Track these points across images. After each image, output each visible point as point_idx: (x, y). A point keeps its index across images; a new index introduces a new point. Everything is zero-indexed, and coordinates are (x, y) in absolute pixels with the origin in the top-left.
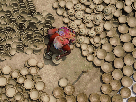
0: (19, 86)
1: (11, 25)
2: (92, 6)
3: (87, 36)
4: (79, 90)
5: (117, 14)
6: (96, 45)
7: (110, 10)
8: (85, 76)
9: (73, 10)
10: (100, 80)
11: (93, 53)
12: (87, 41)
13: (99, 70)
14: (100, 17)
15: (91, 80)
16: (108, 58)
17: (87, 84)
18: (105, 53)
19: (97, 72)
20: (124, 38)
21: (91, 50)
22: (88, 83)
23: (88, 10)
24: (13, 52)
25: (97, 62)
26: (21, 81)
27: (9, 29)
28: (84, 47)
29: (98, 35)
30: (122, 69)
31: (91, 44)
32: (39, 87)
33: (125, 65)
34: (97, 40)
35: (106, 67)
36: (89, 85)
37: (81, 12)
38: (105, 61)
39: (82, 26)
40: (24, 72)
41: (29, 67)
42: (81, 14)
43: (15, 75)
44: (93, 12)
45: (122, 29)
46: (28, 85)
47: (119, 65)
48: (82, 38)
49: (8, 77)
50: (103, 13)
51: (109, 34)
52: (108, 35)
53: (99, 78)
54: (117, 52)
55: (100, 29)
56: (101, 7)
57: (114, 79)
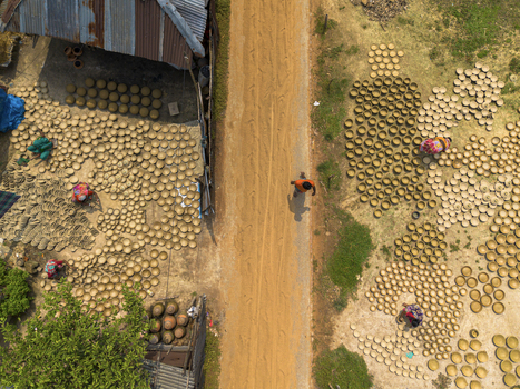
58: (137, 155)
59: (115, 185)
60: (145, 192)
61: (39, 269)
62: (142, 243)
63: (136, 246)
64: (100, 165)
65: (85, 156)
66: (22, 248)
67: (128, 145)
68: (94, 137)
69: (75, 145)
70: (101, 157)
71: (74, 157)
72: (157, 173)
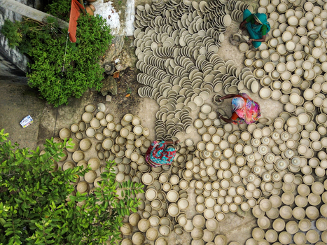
0: (162, 193)
2: (283, 147)
3: (259, 177)
4: (221, 230)
5: (306, 170)
6: (265, 193)
7: (300, 162)
8: (236, 219)
9: (259, 142)
10: (249, 232)
11: (257, 199)
12: (257, 182)
13: (254, 221)
14: (283, 165)
15: (239, 227)
16: (271, 213)
17: (233, 229)
18: (270, 206)
19: (250, 221)
20: (299, 201)
21: (257, 194)
22: (235, 228)
23: (275, 149)
25: (257, 212)
26: (166, 187)
28: (250, 187)
29: (272, 182)
30: (279, 233)
31: (259, 188)
32: (182, 205)
33: (285, 230)
34: (268, 187)
35: (264, 222)
36: (235, 231)
37: (266, 148)
38: (266, 215)
39: (260, 163)
40: (174, 181)
41: (182, 178)
42: (265, 150)
44: (280, 155)
45: (303, 189)
46: (172, 196)
47: (279, 226)
48: (252, 177)
50: (291, 161)
51: (285, 188)
52: (283, 188)
53: (249, 228)
54: (284, 212)
55: (277, 178)
56: (290, 154)
57: (265, 238)
58: (313, 174)
60: (264, 203)
61: (109, 98)
62: (188, 227)
63: (182, 221)
64: (278, 124)
65: (284, 99)
66: (129, 64)
68: (318, 101)
69: (295, 79)
70: (292, 122)
71: (277, 85)
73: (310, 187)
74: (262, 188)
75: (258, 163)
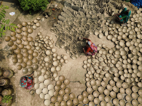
0: (52, 61)
1: (72, 37)
2: (109, 61)
3: (95, 70)
4: (70, 86)
5: (116, 75)
6: (95, 77)
7: (115, 70)
8: (78, 84)
9: (100, 55)
10: (82, 92)
11: (90, 79)
12: (93, 72)
13: (86, 88)
14: (108, 69)
15: (78, 88)
16: (94, 87)
17: (75, 88)
18: (95, 84)
19: (84, 87)
20: (109, 87)
21: (91, 77)
22: (76, 88)
23: (106, 61)
24: (63, 47)
25: (88, 84)
26: (54, 59)
27: (70, 38)
28: (89, 73)
29: (100, 74)
30: (95, 98)
31: (93, 74)
32: (58, 69)
33: (98, 97)
34: (97, 76)
35: (89, 90)
36: (76, 89)
37: (102, 59)
38: (92, 87)
39: (97, 64)
40: (59, 58)
41: (62, 58)
42: (102, 60)
43: (55, 55)
44: (107, 64)
45: (112, 82)
46: (55, 63)
47: (95, 94)
48: (92, 69)
49: (52, 53)
50: (111, 68)
51: (105, 79)
52: (103, 78)
53: (82, 90)
54: (100, 89)
55: (103, 73)
56: (112, 66)
57: (88, 97)
58: (119, 77)
59: (97, 61)
60: (93, 82)
61: (47, 16)
62: (56, 79)
63: (55, 75)
64: (111, 52)
65: (116, 42)
66: (60, 8)
67: (126, 71)
68: (131, 48)
69: (124, 36)
70: (117, 53)
72: (106, 92)
73: (116, 83)
74: (95, 75)
75: (96, 64)
